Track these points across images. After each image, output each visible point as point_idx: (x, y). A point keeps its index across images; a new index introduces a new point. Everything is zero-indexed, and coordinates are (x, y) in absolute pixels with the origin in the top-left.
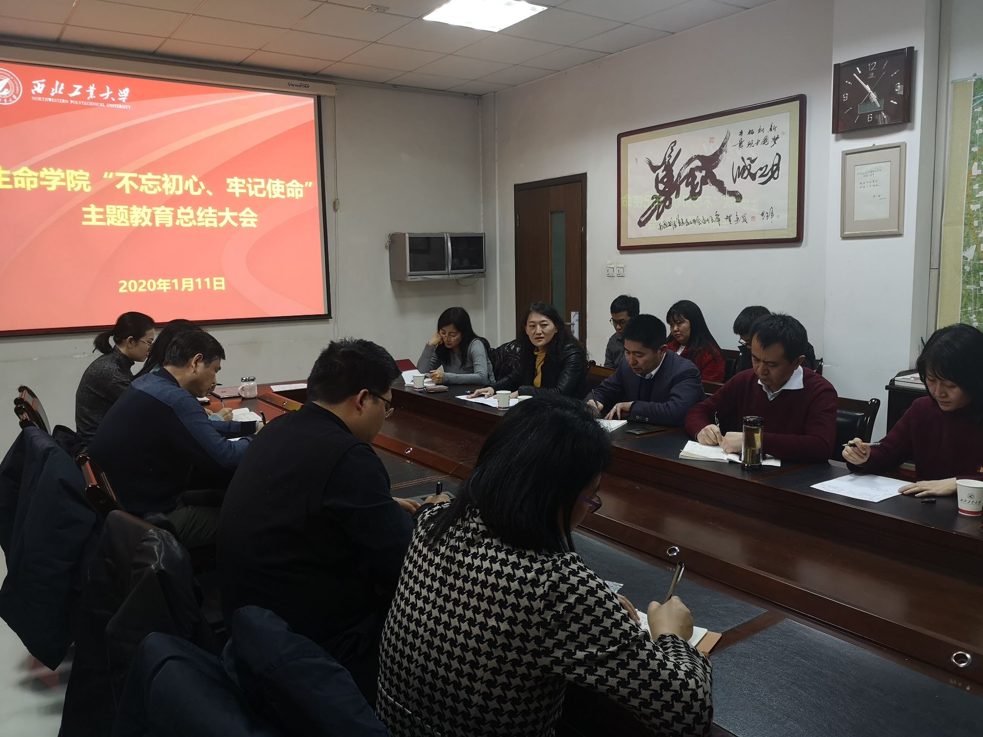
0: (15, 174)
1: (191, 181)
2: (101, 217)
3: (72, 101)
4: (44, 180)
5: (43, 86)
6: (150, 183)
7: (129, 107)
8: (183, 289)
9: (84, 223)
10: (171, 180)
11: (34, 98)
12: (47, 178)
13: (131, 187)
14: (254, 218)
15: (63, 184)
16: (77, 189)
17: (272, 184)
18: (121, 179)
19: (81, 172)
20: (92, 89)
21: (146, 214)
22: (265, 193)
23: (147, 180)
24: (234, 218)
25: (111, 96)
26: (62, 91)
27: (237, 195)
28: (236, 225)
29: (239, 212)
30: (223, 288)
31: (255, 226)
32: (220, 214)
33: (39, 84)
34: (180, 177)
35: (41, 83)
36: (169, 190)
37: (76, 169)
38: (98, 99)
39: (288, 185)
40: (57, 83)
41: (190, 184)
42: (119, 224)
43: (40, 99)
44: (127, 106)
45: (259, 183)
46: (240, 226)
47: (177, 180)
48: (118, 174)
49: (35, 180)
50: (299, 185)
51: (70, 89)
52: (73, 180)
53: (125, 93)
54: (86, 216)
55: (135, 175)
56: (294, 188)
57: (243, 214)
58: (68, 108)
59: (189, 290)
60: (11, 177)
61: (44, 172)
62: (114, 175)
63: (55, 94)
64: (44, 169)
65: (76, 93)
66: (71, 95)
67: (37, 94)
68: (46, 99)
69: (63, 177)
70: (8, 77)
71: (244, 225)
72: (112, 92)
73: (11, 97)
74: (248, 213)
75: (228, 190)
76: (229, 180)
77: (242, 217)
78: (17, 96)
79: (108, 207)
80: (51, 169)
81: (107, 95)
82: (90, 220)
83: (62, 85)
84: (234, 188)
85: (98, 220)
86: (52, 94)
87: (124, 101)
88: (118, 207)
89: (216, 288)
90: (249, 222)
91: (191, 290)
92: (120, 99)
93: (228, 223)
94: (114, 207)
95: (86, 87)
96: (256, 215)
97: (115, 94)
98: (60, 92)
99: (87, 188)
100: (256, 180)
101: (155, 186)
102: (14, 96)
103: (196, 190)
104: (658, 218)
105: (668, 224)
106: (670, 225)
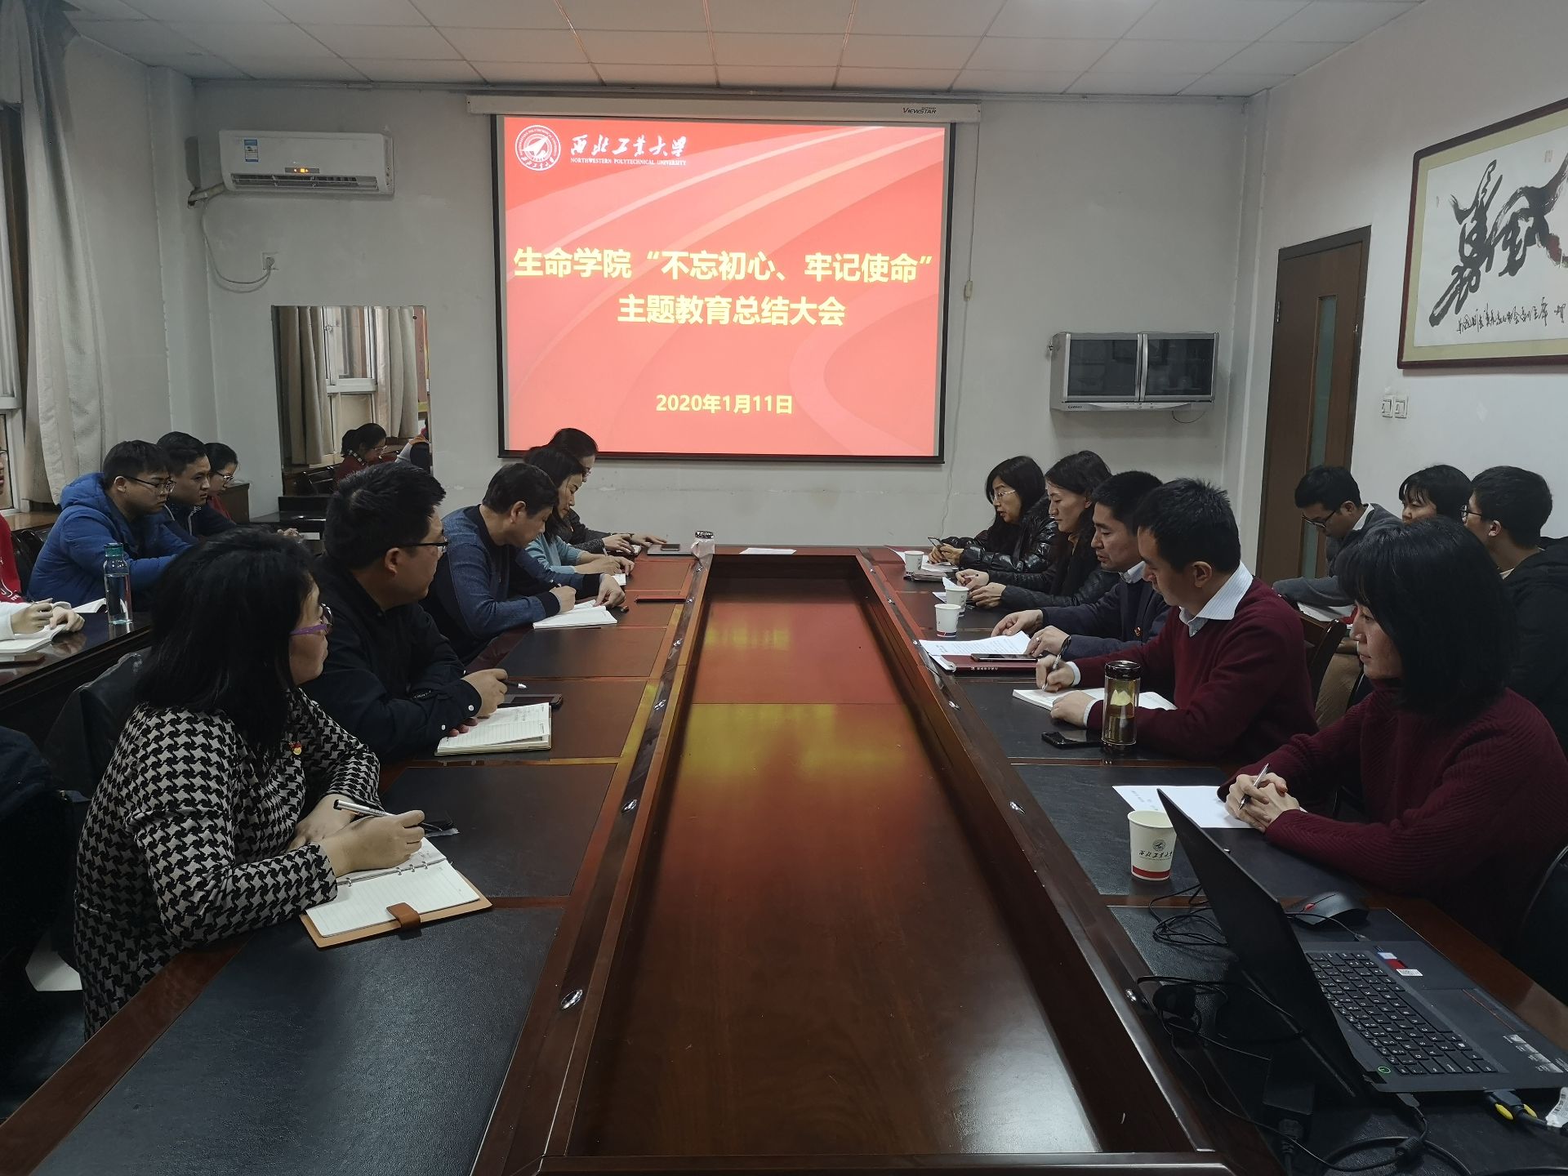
0: (547, 256)
1: (757, 260)
2: (640, 310)
3: (615, 161)
4: (578, 263)
5: (584, 143)
6: (704, 265)
7: (685, 162)
8: (736, 411)
9: (621, 319)
10: (731, 260)
11: (573, 160)
12: (582, 261)
13: (680, 271)
14: (840, 311)
15: (599, 268)
16: (614, 275)
17: (870, 261)
18: (668, 260)
19: (621, 252)
20: (640, 142)
21: (696, 306)
22: (858, 274)
23: (701, 260)
24: (810, 312)
25: (663, 149)
26: (606, 147)
27: (819, 279)
28: (812, 321)
29: (820, 302)
30: (789, 411)
31: (840, 323)
32: (794, 306)
33: (580, 141)
34: (743, 256)
35: (582, 139)
36: (728, 273)
37: (616, 250)
38: (647, 156)
39: (893, 263)
40: (601, 138)
41: (755, 264)
42: (662, 320)
43: (579, 160)
44: (681, 162)
45: (852, 261)
46: (818, 323)
47: (739, 260)
48: (666, 254)
49: (569, 264)
50: (910, 261)
51: (614, 145)
52: (610, 263)
53: (680, 144)
54: (624, 310)
55: (685, 254)
56: (903, 266)
57: (824, 306)
58: (613, 169)
59: (745, 412)
60: (543, 260)
61: (579, 254)
62: (660, 255)
63: (598, 153)
64: (579, 250)
65: (622, 149)
66: (616, 152)
67: (577, 155)
68: (586, 160)
69: (599, 259)
70: (546, 135)
71: (824, 322)
72: (664, 144)
73: (548, 161)
74: (832, 304)
75: (807, 272)
76: (808, 258)
77: (823, 311)
78: (554, 158)
79: (650, 297)
80: (587, 250)
81: (657, 149)
82: (627, 314)
83: (607, 140)
84: (815, 268)
85: (637, 315)
86: (594, 153)
87: (678, 155)
88: (662, 297)
89: (779, 411)
90: (832, 318)
91: (747, 411)
92: (673, 153)
93: (803, 319)
94: (657, 297)
95: (634, 140)
96: (843, 308)
97: (668, 148)
98: (604, 150)
99: (627, 272)
100: (847, 256)
101: (710, 268)
102: (552, 160)
103: (762, 273)
104: (1457, 310)
105: (1470, 322)
106: (1474, 324)
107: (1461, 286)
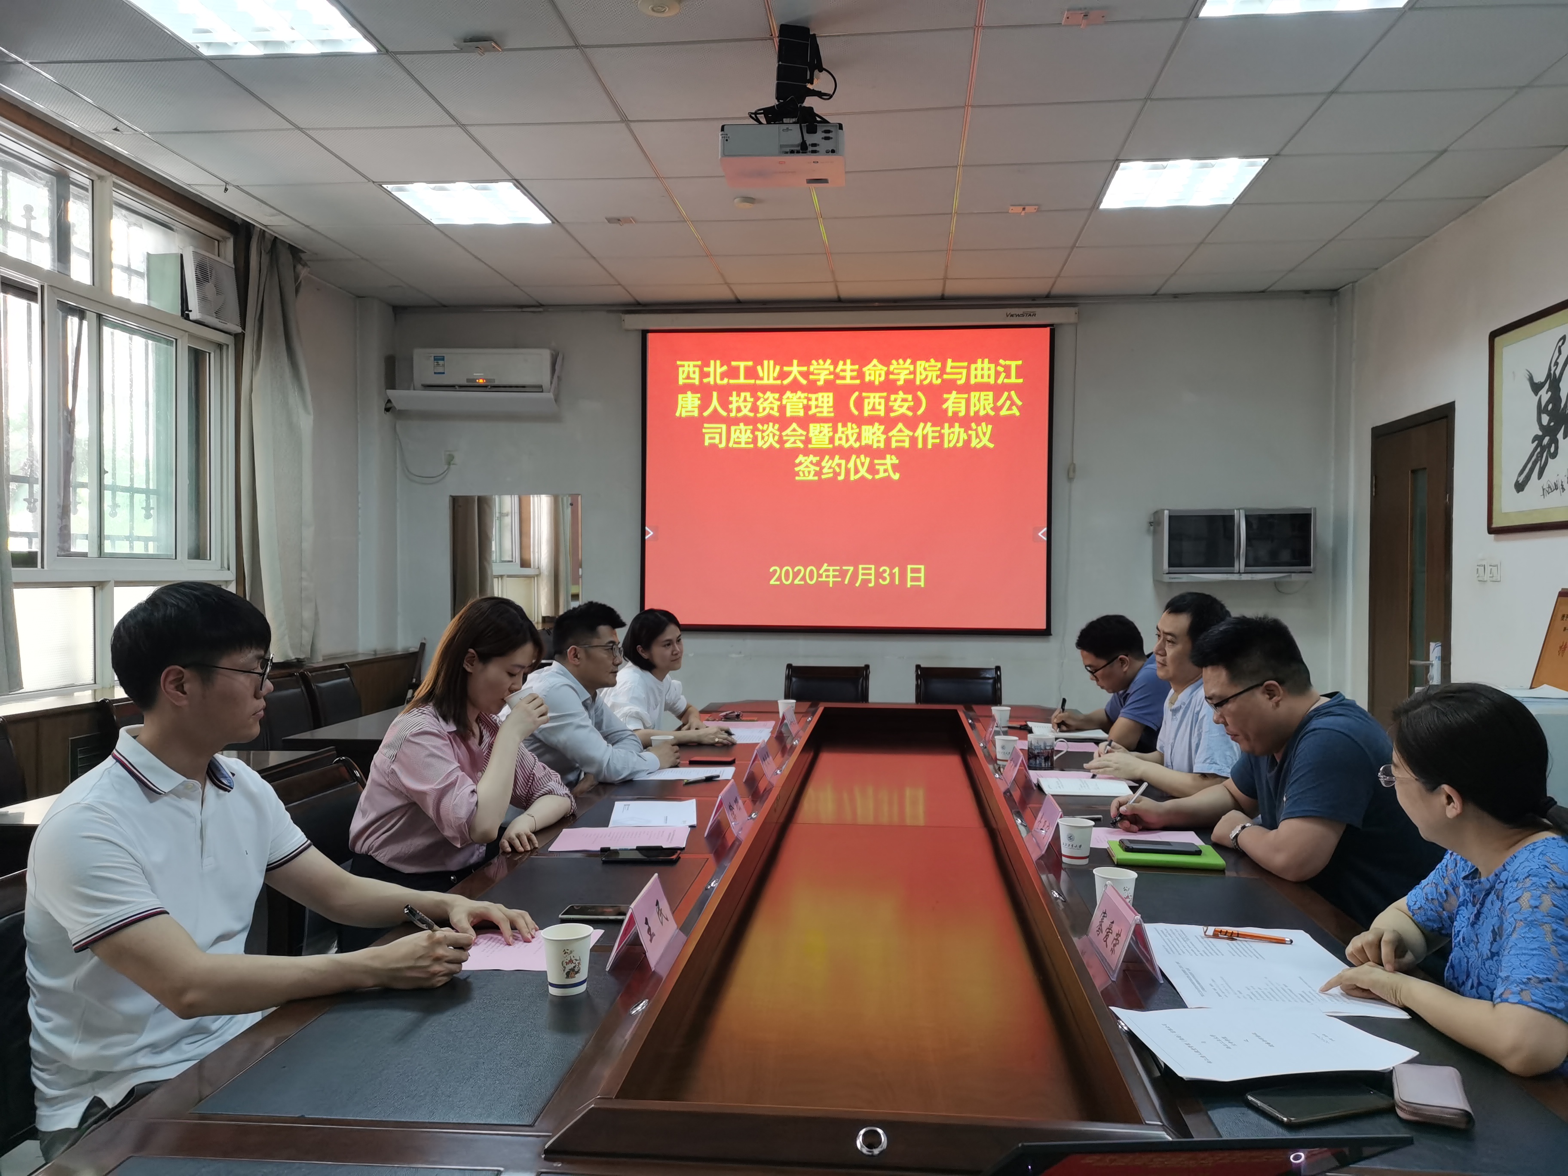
104: (1540, 476)
105: (1553, 487)
106: (1556, 489)
107: (1542, 453)
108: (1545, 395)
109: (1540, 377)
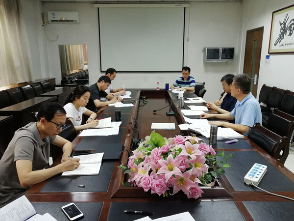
104: (280, 43)
105: (282, 45)
107: (280, 38)
108: (283, 26)
109: (282, 22)
